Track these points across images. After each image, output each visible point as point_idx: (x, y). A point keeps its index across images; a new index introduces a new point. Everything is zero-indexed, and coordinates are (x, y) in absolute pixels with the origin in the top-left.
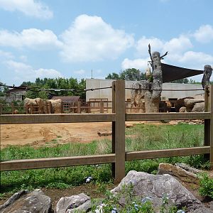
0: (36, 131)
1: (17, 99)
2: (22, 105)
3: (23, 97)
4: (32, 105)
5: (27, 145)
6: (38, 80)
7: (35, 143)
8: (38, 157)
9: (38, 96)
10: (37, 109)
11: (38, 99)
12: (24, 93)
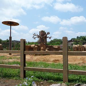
0: (79, 58)
1: (70, 45)
2: (72, 47)
3: (72, 44)
4: (76, 47)
5: (76, 64)
6: (78, 37)
7: (79, 63)
8: (82, 70)
9: (78, 44)
10: (78, 49)
11: (78, 45)
12: (72, 43)
